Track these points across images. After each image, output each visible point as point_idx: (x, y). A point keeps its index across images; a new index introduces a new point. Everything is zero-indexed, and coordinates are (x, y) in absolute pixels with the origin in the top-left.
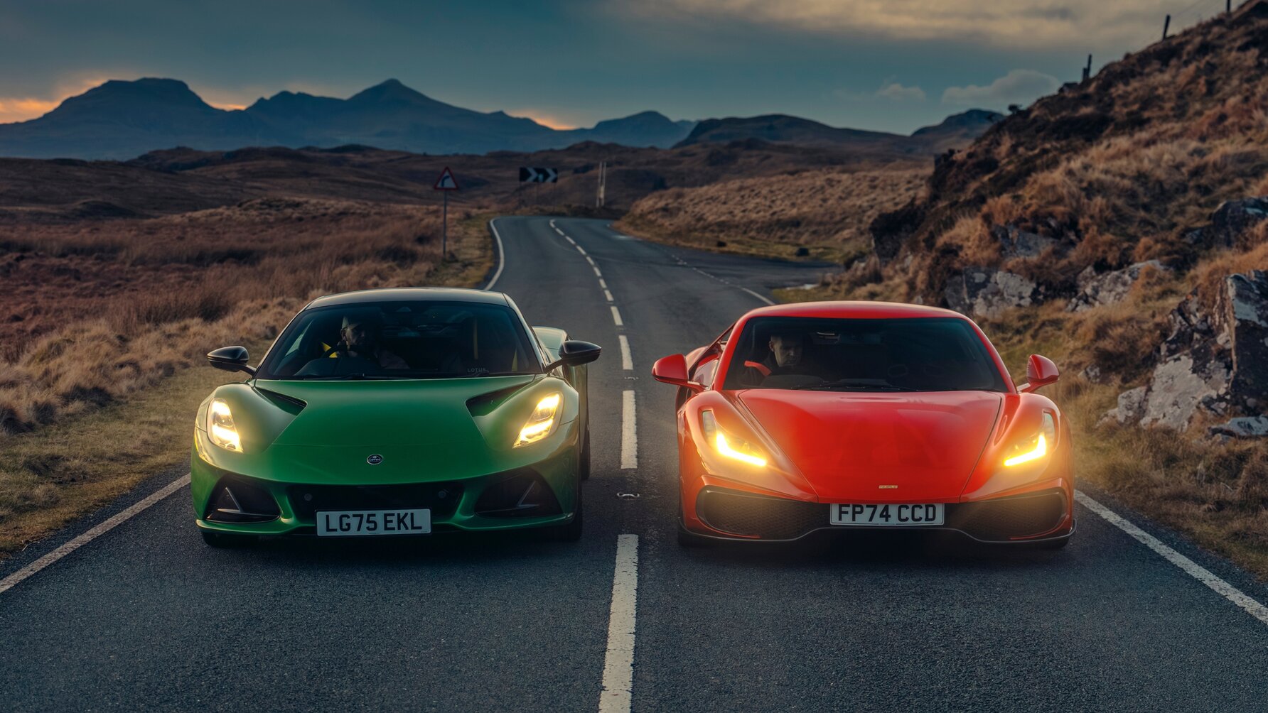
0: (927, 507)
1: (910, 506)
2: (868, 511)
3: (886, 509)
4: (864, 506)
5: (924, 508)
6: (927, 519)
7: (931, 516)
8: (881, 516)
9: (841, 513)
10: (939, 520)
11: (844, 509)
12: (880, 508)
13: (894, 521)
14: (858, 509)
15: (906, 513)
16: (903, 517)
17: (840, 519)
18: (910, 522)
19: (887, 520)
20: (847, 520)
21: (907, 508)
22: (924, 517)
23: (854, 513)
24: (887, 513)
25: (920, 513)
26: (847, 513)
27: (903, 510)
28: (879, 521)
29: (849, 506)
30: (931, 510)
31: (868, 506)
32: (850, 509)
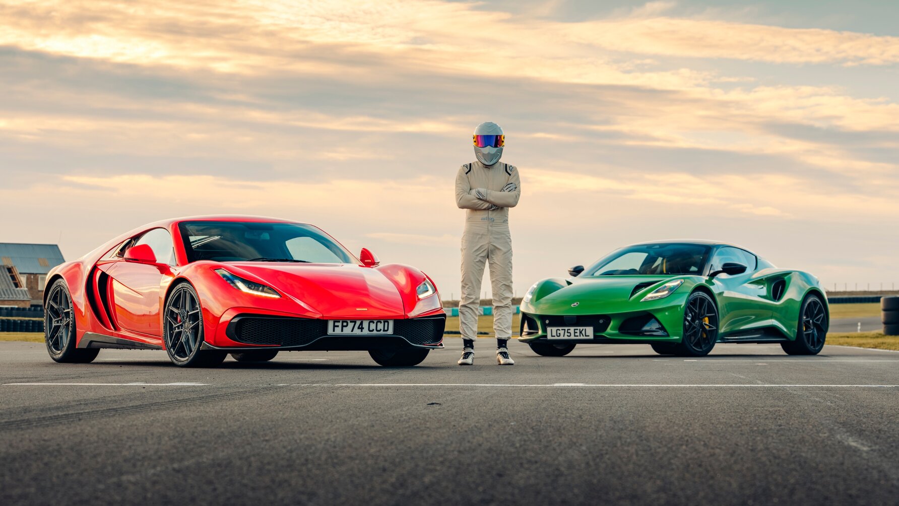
0: (384, 322)
1: (375, 322)
2: (351, 325)
3: (361, 324)
4: (349, 321)
5: (383, 323)
6: (384, 330)
7: (386, 329)
8: (359, 328)
9: (335, 326)
10: (390, 332)
11: (336, 324)
12: (358, 323)
13: (366, 332)
14: (345, 324)
15: (373, 326)
16: (371, 329)
17: (334, 331)
18: (375, 332)
19: (362, 331)
20: (338, 331)
21: (374, 323)
22: (382, 329)
23: (343, 326)
24: (362, 326)
25: (380, 326)
26: (338, 326)
27: (371, 324)
28: (357, 332)
29: (339, 322)
30: (386, 324)
31: (351, 322)
32: (340, 324)
